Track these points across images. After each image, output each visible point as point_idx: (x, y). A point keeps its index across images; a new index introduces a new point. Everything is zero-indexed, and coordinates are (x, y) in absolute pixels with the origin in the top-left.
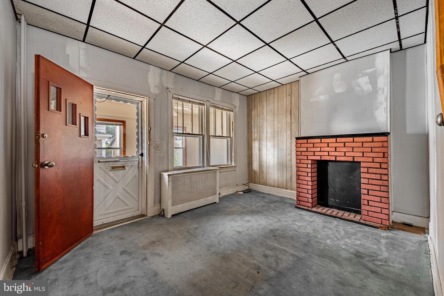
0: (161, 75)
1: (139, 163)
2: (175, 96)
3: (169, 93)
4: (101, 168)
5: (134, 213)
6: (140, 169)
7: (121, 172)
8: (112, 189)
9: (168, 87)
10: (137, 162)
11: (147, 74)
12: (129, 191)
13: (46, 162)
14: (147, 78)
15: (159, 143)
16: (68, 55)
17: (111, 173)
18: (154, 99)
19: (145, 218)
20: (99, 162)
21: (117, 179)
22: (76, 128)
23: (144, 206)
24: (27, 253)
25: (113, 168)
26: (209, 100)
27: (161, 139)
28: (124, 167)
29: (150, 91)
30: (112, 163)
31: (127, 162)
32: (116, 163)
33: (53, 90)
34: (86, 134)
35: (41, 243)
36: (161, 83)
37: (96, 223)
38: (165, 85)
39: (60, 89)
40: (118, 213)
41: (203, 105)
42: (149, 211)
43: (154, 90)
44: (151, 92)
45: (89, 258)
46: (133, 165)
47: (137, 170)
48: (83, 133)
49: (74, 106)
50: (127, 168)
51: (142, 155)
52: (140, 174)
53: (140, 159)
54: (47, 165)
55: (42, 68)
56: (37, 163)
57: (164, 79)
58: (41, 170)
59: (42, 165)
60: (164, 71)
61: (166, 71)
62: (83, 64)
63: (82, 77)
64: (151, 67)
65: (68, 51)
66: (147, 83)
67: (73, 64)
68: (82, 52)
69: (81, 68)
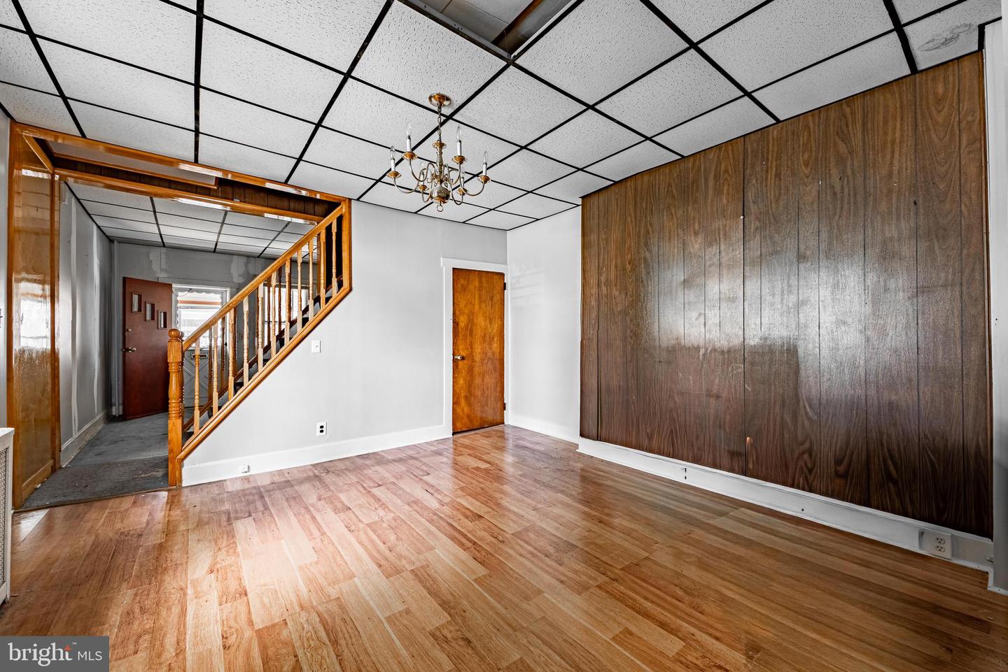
0: (246, 264)
11: (230, 265)
13: (130, 348)
14: (229, 269)
16: (152, 261)
22: (154, 323)
29: (232, 280)
33: (135, 298)
34: (165, 326)
35: (126, 402)
36: (247, 271)
38: (252, 272)
39: (141, 295)
43: (237, 278)
44: (233, 282)
48: (148, 317)
49: (153, 306)
54: (130, 350)
55: (127, 285)
56: (125, 350)
57: (250, 266)
58: (127, 353)
59: (127, 350)
60: (251, 259)
61: (254, 259)
62: (164, 266)
63: (162, 277)
64: (234, 256)
65: (151, 258)
66: (230, 273)
67: (155, 267)
68: (163, 256)
69: (162, 270)
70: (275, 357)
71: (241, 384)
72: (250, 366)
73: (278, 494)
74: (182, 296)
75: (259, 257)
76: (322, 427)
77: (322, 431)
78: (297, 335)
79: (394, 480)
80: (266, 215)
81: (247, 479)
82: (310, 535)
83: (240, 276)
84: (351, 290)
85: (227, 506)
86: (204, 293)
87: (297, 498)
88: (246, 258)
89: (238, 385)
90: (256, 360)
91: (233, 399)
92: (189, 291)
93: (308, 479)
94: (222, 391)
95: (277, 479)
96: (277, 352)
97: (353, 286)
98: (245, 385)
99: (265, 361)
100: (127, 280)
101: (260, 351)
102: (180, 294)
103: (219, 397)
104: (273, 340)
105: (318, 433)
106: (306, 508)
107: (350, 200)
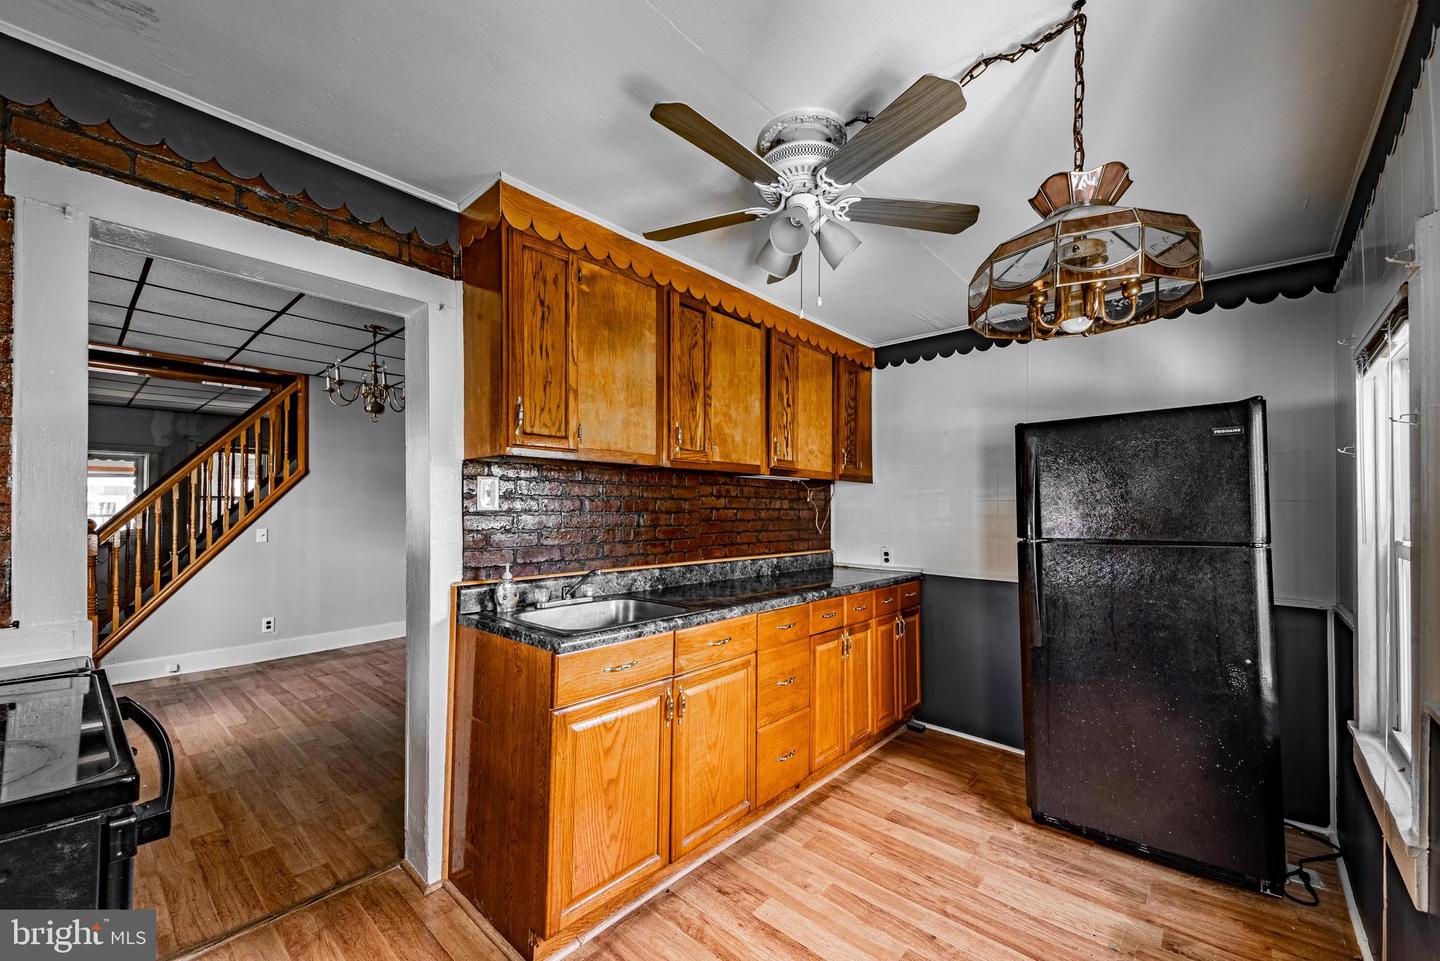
70: (210, 547)
71: (169, 578)
72: (180, 556)
73: (212, 687)
75: (195, 412)
76: (269, 623)
77: (268, 627)
78: (238, 523)
79: (345, 670)
80: (204, 383)
81: (176, 678)
82: (242, 710)
83: (164, 437)
84: (307, 472)
85: (155, 697)
87: (235, 689)
88: (173, 414)
89: (165, 580)
90: (188, 551)
91: (159, 596)
93: (250, 674)
94: (147, 583)
95: (211, 676)
96: (213, 542)
97: (310, 468)
98: (174, 579)
99: (199, 552)
101: (193, 542)
103: (143, 591)
104: (209, 528)
105: (264, 630)
106: (243, 695)
107: (307, 377)
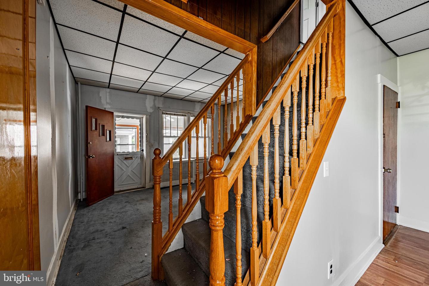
0: (154, 100)
1: (141, 155)
2: (164, 112)
3: (160, 111)
4: (119, 158)
5: (138, 186)
6: (142, 159)
7: (130, 161)
8: (125, 170)
9: (159, 106)
10: (140, 155)
11: (145, 101)
12: (135, 172)
13: (91, 155)
14: (145, 103)
15: (153, 143)
16: (101, 97)
17: (125, 162)
18: (150, 116)
19: (144, 189)
20: (117, 155)
21: (128, 165)
22: (104, 137)
23: (144, 182)
24: (83, 200)
25: (126, 158)
26: (189, 112)
27: (154, 141)
28: (132, 158)
29: (147, 110)
30: (125, 156)
31: (134, 155)
32: (128, 155)
33: (94, 120)
34: (110, 140)
35: (89, 193)
36: (154, 105)
37: (116, 189)
38: (157, 106)
39: (97, 119)
40: (129, 185)
41: (185, 116)
42: (146, 185)
43: (150, 110)
44: (148, 112)
45: (110, 203)
46: (137, 157)
47: (140, 160)
48: (108, 139)
49: (103, 126)
50: (134, 158)
51: (143, 150)
52: (142, 162)
53: (142, 153)
54: (91, 157)
55: (89, 111)
56: (87, 156)
57: (156, 102)
58: (89, 159)
59: (89, 157)
60: (157, 97)
61: (158, 97)
62: (108, 101)
63: (108, 108)
64: (148, 95)
65: (101, 95)
66: (145, 106)
67: (103, 101)
68: (108, 94)
69: (107, 103)
74: (118, 121)
75: (161, 96)
76: (331, 267)
77: (331, 272)
86: (130, 119)
88: (154, 96)
92: (122, 118)
100: (88, 109)
102: (117, 119)
105: (329, 274)
